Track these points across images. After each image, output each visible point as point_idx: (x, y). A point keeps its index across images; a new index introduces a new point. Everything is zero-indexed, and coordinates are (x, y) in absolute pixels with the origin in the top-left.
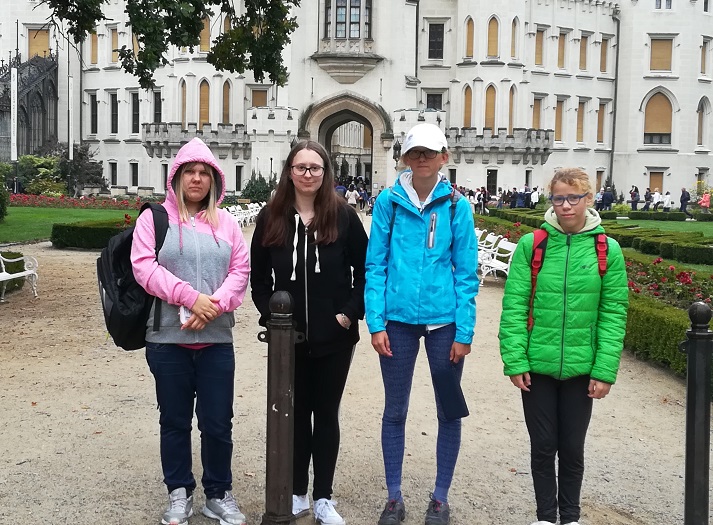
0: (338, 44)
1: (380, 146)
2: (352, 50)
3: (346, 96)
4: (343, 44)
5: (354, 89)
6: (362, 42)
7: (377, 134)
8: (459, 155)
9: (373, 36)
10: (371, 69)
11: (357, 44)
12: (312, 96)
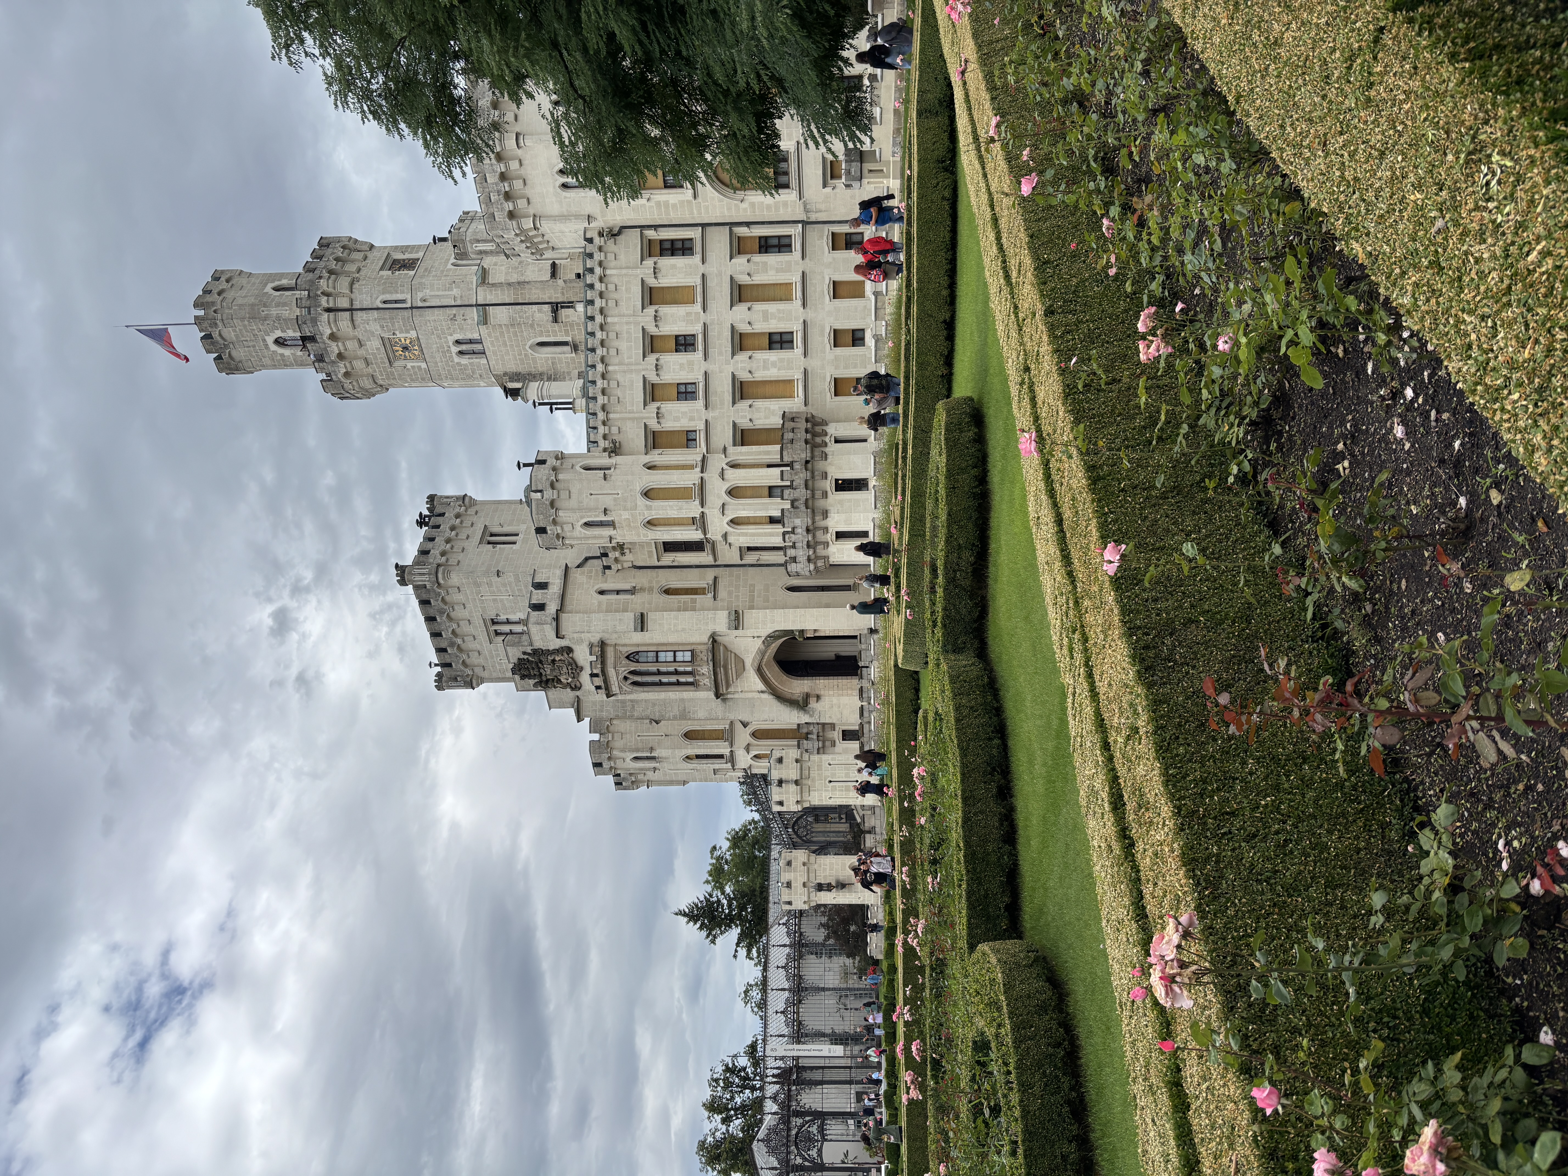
3: (758, 666)
5: (750, 660)
8: (816, 529)
9: (688, 647)
10: (725, 647)
12: (762, 692)
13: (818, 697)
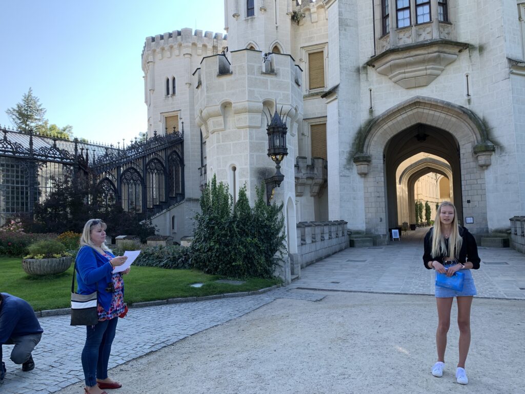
0: (401, 35)
1: (473, 164)
2: (421, 39)
3: (416, 103)
4: (407, 34)
5: (428, 94)
6: (434, 25)
7: (466, 150)
9: (451, 17)
10: (452, 62)
11: (429, 30)
12: (371, 111)
13: (364, 175)
